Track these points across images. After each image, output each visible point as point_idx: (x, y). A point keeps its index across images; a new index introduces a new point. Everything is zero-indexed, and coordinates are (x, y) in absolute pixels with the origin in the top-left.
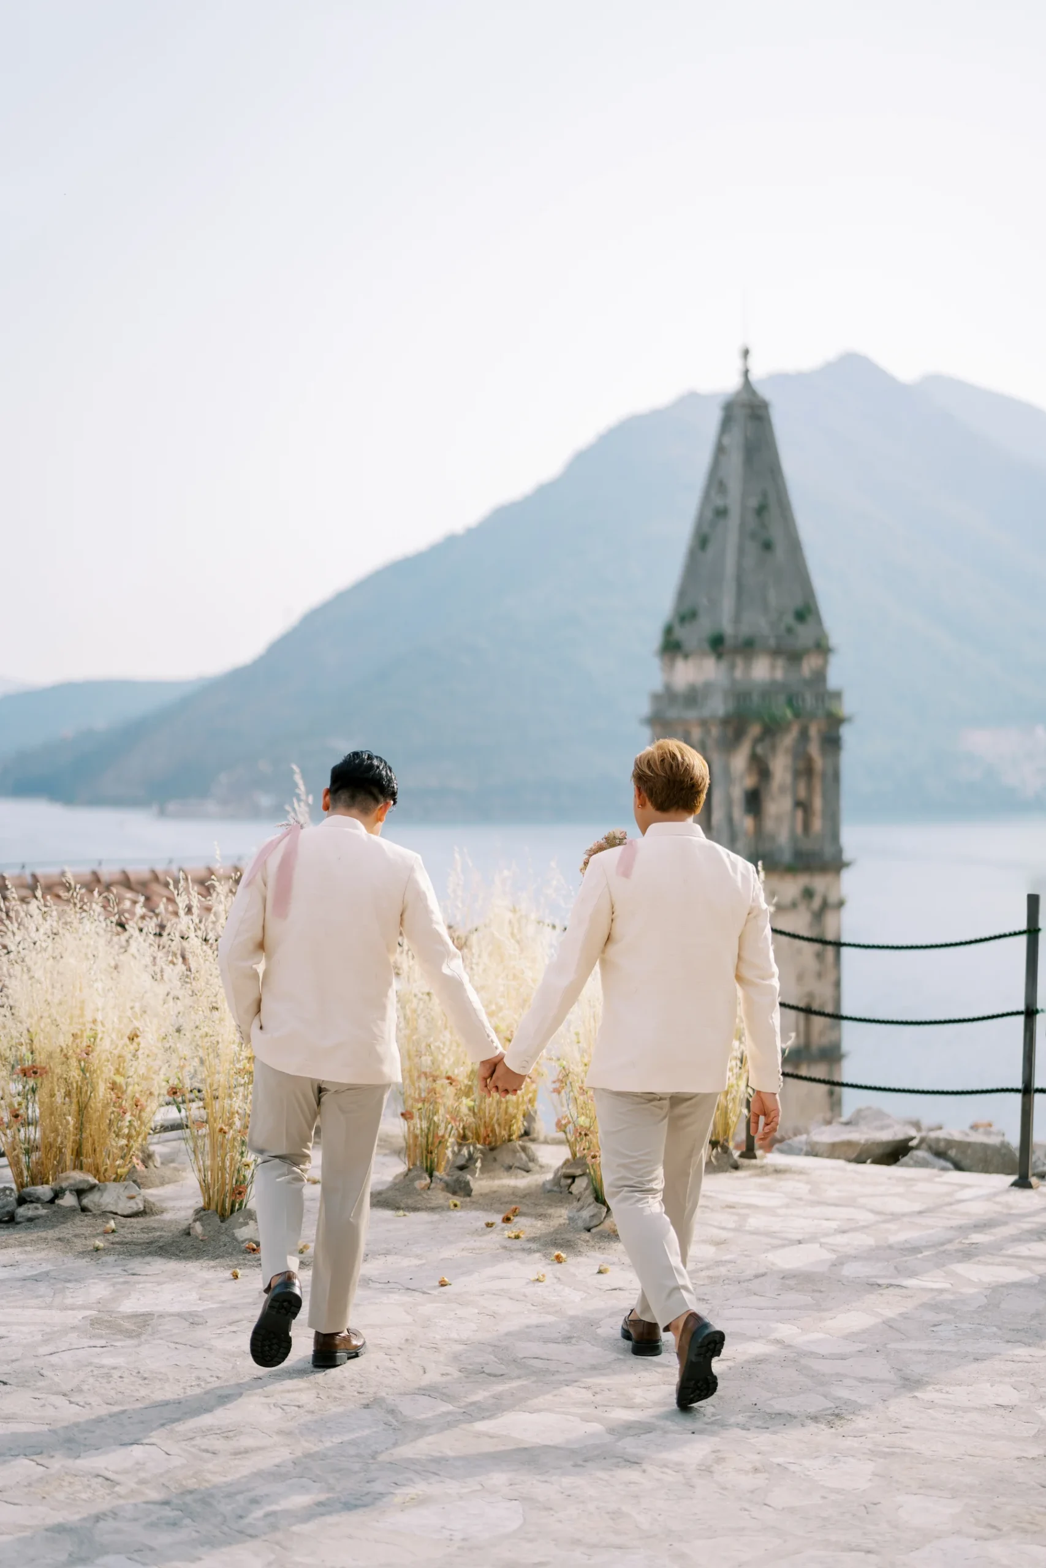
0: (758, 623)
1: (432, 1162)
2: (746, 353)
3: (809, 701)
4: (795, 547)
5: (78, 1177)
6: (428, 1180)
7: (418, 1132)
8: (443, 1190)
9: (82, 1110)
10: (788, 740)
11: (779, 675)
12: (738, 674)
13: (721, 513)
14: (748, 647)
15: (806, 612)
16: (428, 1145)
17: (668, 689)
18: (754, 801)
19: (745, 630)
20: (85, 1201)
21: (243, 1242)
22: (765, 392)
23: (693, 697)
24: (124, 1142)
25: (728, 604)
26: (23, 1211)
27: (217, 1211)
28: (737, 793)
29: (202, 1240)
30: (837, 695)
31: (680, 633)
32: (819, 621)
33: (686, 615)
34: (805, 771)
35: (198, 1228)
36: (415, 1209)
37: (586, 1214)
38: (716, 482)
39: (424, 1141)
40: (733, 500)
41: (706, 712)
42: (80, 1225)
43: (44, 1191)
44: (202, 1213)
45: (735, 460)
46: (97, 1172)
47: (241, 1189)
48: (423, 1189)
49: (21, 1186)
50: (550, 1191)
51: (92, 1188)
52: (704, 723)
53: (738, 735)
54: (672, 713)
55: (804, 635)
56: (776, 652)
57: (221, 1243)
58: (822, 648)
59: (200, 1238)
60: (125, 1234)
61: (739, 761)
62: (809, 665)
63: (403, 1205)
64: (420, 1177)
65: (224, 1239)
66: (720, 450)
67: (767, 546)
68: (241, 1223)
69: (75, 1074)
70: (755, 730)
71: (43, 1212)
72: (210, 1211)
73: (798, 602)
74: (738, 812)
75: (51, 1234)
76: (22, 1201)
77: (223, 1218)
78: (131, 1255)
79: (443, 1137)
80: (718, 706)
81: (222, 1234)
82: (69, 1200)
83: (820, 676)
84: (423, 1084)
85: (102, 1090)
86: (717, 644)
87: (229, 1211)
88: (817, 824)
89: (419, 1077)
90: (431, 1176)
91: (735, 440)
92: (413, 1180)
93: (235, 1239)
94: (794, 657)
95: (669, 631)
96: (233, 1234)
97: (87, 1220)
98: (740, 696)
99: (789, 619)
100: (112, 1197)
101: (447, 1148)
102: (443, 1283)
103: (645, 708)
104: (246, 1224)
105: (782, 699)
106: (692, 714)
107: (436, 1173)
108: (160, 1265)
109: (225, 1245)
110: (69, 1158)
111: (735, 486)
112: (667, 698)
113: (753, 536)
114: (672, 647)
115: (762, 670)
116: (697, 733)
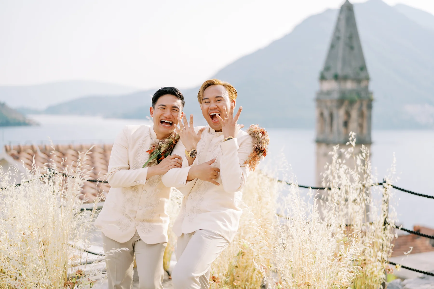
0: (349, 71)
3: (363, 94)
4: (360, 49)
10: (356, 106)
11: (355, 87)
12: (342, 86)
13: (338, 38)
14: (345, 78)
15: (363, 68)
17: (321, 90)
18: (346, 124)
19: (344, 72)
23: (328, 93)
25: (339, 65)
28: (341, 122)
30: (372, 93)
31: (325, 73)
32: (366, 71)
33: (327, 68)
34: (361, 115)
38: (337, 29)
40: (342, 34)
41: (332, 97)
45: (343, 23)
52: (331, 100)
53: (342, 104)
54: (323, 98)
55: (362, 75)
56: (354, 80)
58: (368, 79)
61: (342, 112)
62: (363, 84)
66: (339, 19)
67: (352, 48)
70: (346, 103)
73: (361, 65)
74: (341, 127)
80: (336, 96)
83: (367, 87)
86: (336, 77)
88: (365, 131)
91: (343, 17)
94: (359, 81)
95: (322, 73)
98: (343, 93)
99: (358, 70)
105: (355, 94)
106: (328, 98)
111: (342, 30)
113: (348, 45)
114: (323, 78)
115: (349, 85)
116: (329, 104)
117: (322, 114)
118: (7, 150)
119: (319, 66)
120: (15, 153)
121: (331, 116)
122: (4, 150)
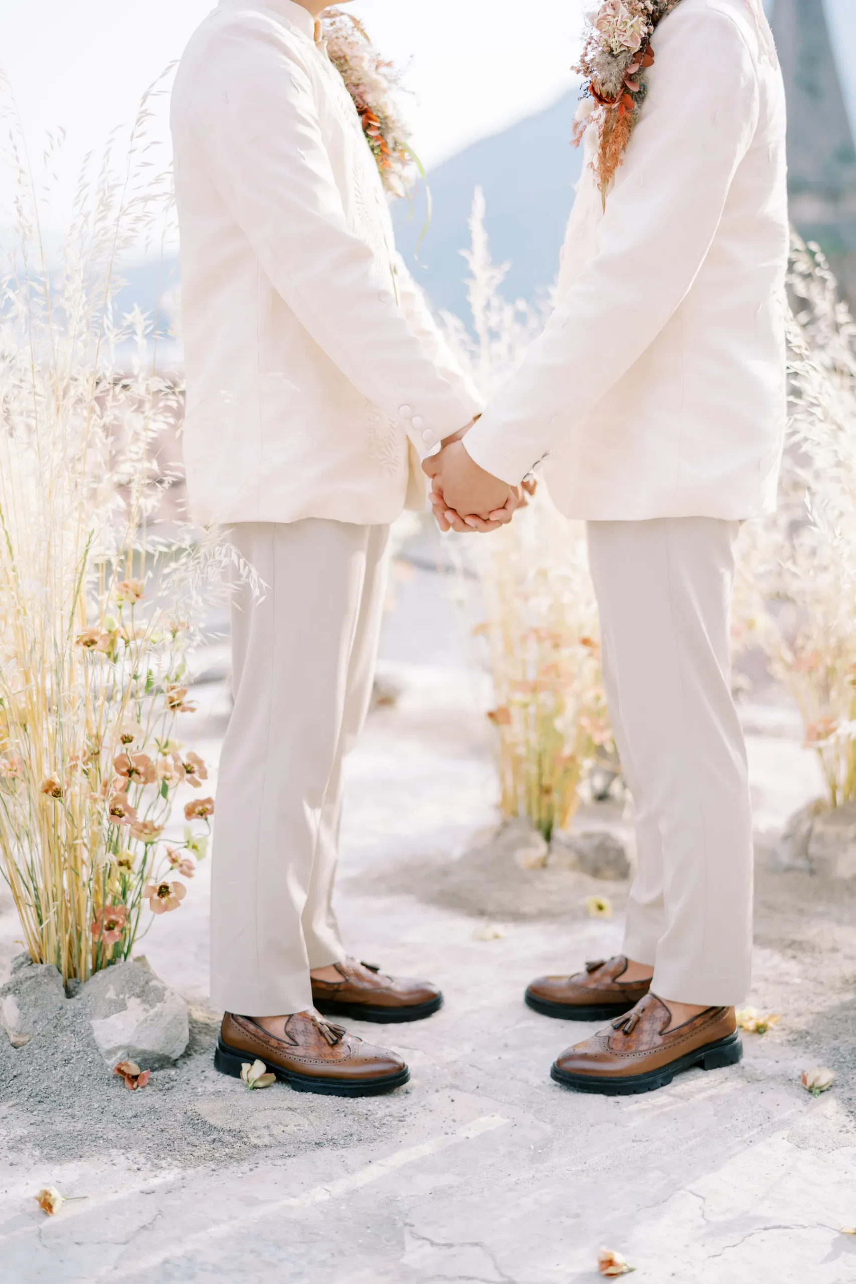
1: (550, 809)
6: (543, 847)
7: (522, 751)
8: (573, 867)
16: (540, 776)
21: (110, 1053)
27: (60, 971)
29: (15, 1046)
35: (11, 1016)
36: (517, 917)
39: (534, 770)
44: (26, 971)
47: (113, 917)
48: (533, 867)
50: (789, 869)
57: (59, 1056)
59: (13, 1039)
63: (491, 908)
64: (525, 843)
65: (68, 1043)
68: (111, 1001)
72: (41, 969)
77: (72, 985)
79: (572, 759)
81: (64, 1029)
84: (532, 652)
87: (88, 962)
89: (524, 639)
90: (548, 837)
92: (511, 847)
93: (91, 1045)
96: (90, 1029)
101: (578, 780)
102: (611, 1270)
104: (121, 1006)
107: (559, 833)
109: (67, 1062)
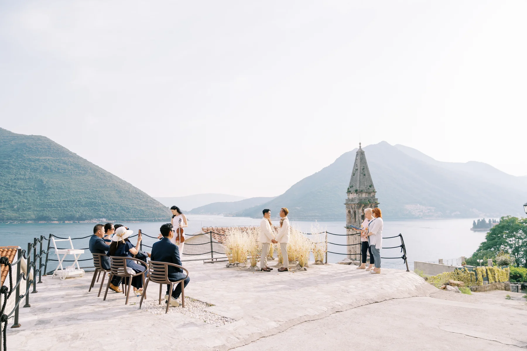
0: (363, 188)
2: (360, 144)
3: (372, 200)
4: (369, 175)
5: (237, 262)
9: (238, 254)
11: (367, 196)
12: (360, 196)
13: (357, 170)
14: (361, 192)
15: (371, 186)
17: (348, 198)
19: (361, 189)
20: (238, 265)
22: (364, 150)
23: (352, 200)
24: (242, 258)
25: (358, 184)
26: (230, 266)
28: (360, 216)
30: (377, 199)
31: (350, 189)
32: (374, 188)
33: (351, 187)
35: (250, 268)
37: (299, 268)
38: (356, 165)
40: (359, 168)
41: (355, 202)
42: (237, 268)
43: (233, 264)
44: (251, 266)
45: (359, 161)
46: (239, 262)
47: (256, 263)
49: (230, 263)
51: (238, 263)
52: (354, 204)
53: (360, 206)
54: (349, 203)
55: (371, 189)
56: (366, 193)
58: (374, 192)
60: (242, 269)
61: (360, 211)
62: (372, 194)
66: (356, 159)
67: (364, 175)
69: (237, 250)
70: (363, 205)
71: (232, 266)
73: (370, 184)
74: (360, 219)
75: (233, 269)
76: (230, 265)
77: (253, 267)
78: (242, 271)
80: (357, 202)
82: (236, 265)
83: (374, 196)
85: (240, 252)
86: (356, 191)
91: (359, 158)
94: (370, 193)
95: (348, 189)
97: (238, 267)
98: (360, 200)
99: (368, 187)
100: (241, 265)
103: (345, 202)
104: (256, 267)
105: (368, 200)
106: (352, 203)
108: (245, 271)
109: (253, 270)
110: (236, 260)
111: (359, 165)
112: (348, 200)
113: (362, 173)
114: (349, 192)
115: (364, 195)
116: (353, 206)
117: (349, 212)
118: (203, 230)
119: (347, 185)
120: (206, 230)
121: (355, 212)
122: (202, 229)
